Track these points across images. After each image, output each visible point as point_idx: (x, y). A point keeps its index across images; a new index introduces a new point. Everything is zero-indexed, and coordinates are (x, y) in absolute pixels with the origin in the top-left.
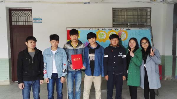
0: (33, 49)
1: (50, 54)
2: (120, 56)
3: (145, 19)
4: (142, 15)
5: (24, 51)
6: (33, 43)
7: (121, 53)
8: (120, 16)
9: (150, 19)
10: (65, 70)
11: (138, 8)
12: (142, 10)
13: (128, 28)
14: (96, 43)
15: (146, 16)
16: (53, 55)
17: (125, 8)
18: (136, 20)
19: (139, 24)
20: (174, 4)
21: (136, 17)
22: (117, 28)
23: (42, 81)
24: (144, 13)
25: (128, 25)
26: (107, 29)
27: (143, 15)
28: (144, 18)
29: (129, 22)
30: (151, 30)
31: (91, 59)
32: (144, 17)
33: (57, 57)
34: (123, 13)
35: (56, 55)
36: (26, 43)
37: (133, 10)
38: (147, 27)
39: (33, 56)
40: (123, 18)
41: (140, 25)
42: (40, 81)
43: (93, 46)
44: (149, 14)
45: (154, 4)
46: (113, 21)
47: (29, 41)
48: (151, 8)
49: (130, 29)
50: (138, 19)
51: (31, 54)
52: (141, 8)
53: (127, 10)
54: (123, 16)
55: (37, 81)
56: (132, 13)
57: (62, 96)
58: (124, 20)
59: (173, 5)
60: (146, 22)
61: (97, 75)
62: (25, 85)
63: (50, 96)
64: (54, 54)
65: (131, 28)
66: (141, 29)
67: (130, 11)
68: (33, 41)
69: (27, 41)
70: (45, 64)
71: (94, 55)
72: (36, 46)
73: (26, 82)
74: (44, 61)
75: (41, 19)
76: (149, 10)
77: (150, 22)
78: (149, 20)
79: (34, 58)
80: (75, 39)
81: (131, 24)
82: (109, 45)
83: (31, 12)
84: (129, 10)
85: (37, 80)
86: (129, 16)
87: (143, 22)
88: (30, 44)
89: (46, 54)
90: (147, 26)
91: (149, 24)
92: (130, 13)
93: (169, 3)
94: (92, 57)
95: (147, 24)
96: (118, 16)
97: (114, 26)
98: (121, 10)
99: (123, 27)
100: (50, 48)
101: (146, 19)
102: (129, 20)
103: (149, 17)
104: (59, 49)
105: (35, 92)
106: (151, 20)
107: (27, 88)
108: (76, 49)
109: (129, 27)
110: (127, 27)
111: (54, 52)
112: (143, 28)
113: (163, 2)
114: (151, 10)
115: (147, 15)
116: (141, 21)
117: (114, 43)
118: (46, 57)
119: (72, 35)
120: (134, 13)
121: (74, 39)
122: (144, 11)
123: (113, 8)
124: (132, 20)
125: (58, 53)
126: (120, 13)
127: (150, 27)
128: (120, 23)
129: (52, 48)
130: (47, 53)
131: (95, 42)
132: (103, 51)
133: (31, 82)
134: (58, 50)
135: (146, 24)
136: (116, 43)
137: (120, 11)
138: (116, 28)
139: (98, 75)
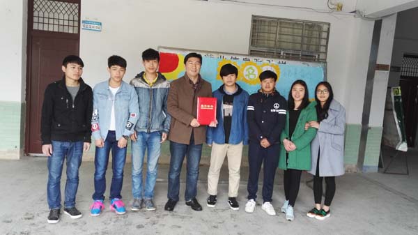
0: (75, 81)
1: (107, 95)
2: (274, 111)
3: (316, 45)
4: (310, 37)
5: (58, 83)
6: (76, 69)
7: (276, 106)
8: (266, 35)
9: (326, 46)
10: (133, 125)
11: (303, 21)
12: (311, 26)
13: (281, 61)
14: (236, 84)
15: (318, 40)
16: (112, 96)
17: (278, 19)
18: (298, 46)
19: (303, 55)
20: (376, 21)
21: (299, 39)
22: (261, 59)
23: (88, 144)
24: (315, 34)
25: (282, 54)
26: (241, 58)
27: (313, 36)
28: (314, 43)
29: (284, 50)
30: (325, 69)
31: (227, 114)
32: (314, 41)
33: (118, 101)
34: (274, 29)
35: (118, 97)
36: (63, 68)
37: (294, 24)
38: (319, 61)
39: (74, 94)
40: (271, 39)
41: (305, 57)
42: (85, 144)
43: (230, 91)
44: (324, 35)
45: (336, 17)
46: (252, 43)
47: (70, 65)
48: (329, 24)
49: (285, 63)
50: (302, 44)
51: (70, 91)
52: (310, 22)
53: (281, 23)
54: (271, 35)
55: (78, 144)
56: (290, 30)
57: (122, 179)
58: (273, 42)
59: (373, 23)
60: (318, 51)
61: (235, 142)
62: (55, 148)
63: (100, 176)
64: (114, 94)
65: (287, 61)
66: (306, 66)
67: (287, 26)
68: (77, 66)
69: (65, 64)
70: (95, 112)
71: (231, 107)
72: (82, 77)
73: (58, 144)
74: (94, 107)
75: (101, 24)
76: (325, 28)
77: (326, 53)
78: (322, 49)
79: (76, 98)
80: (153, 69)
81: (287, 54)
82: (258, 91)
83: (77, 5)
84: (286, 23)
85: (78, 141)
86: (284, 37)
87: (312, 52)
88: (70, 71)
89: (98, 94)
90: (318, 59)
91: (322, 56)
92: (286, 29)
93: (366, 18)
94: (228, 109)
95: (319, 55)
96: (261, 34)
97: (252, 53)
98: (270, 22)
99: (272, 57)
100: (106, 82)
101: (319, 46)
102: (284, 45)
103: (323, 42)
104: (124, 86)
105: (72, 166)
106: (326, 49)
107: (59, 156)
108: (153, 88)
109: (283, 58)
110: (279, 57)
111: (114, 91)
112: (310, 64)
113: (353, 14)
114: (329, 29)
115: (320, 38)
116: (308, 48)
117: (266, 87)
118: (99, 100)
119: (147, 60)
120: (296, 30)
121: (150, 69)
122: (316, 28)
123: (253, 16)
124: (290, 46)
125: (121, 94)
126: (267, 27)
127: (324, 61)
128: (264, 49)
129: (112, 80)
130: (100, 92)
131: (233, 82)
132: (247, 100)
133: (67, 145)
134: (122, 87)
135: (317, 57)
136: (269, 87)
137: (267, 24)
138: (257, 58)
139: (237, 143)
